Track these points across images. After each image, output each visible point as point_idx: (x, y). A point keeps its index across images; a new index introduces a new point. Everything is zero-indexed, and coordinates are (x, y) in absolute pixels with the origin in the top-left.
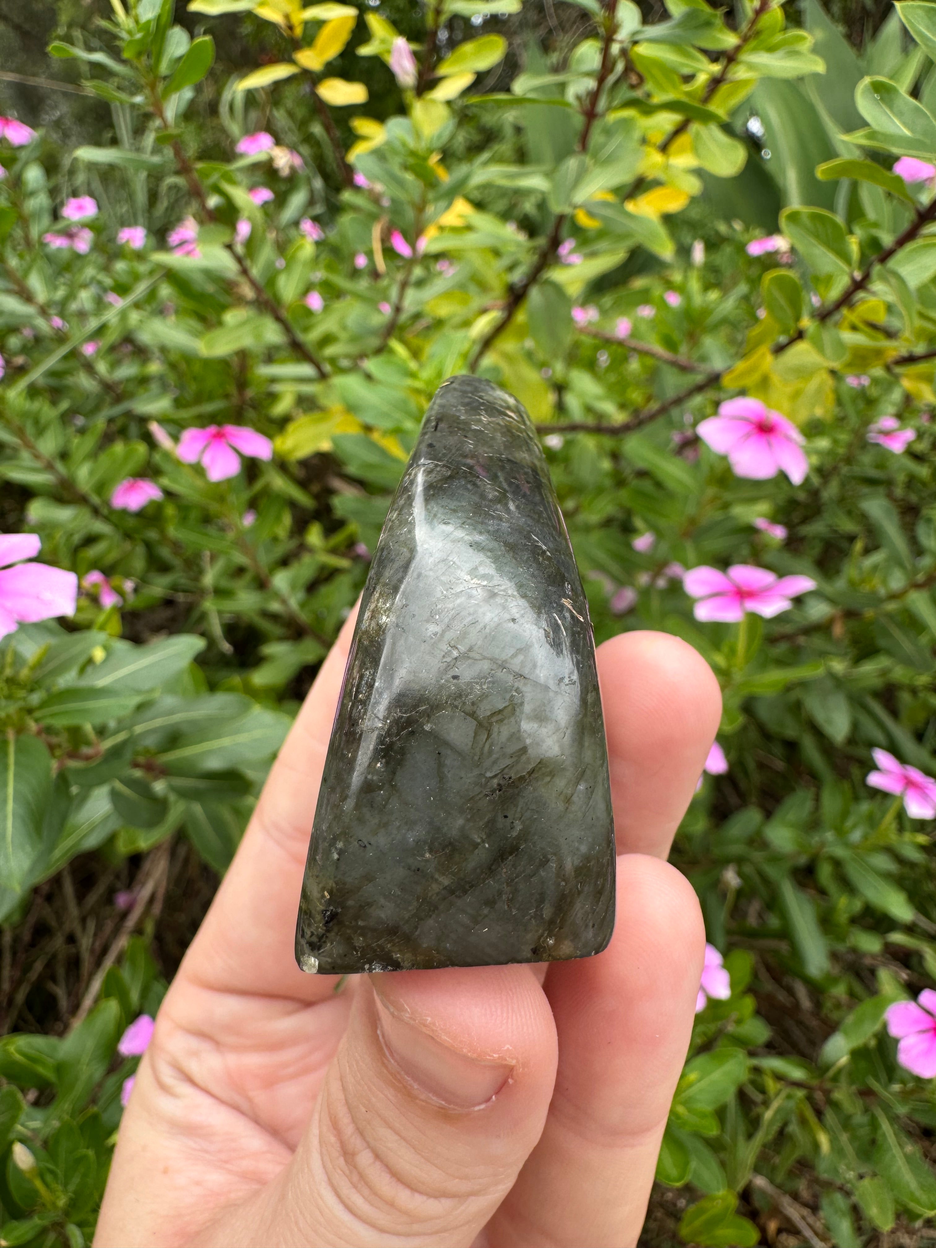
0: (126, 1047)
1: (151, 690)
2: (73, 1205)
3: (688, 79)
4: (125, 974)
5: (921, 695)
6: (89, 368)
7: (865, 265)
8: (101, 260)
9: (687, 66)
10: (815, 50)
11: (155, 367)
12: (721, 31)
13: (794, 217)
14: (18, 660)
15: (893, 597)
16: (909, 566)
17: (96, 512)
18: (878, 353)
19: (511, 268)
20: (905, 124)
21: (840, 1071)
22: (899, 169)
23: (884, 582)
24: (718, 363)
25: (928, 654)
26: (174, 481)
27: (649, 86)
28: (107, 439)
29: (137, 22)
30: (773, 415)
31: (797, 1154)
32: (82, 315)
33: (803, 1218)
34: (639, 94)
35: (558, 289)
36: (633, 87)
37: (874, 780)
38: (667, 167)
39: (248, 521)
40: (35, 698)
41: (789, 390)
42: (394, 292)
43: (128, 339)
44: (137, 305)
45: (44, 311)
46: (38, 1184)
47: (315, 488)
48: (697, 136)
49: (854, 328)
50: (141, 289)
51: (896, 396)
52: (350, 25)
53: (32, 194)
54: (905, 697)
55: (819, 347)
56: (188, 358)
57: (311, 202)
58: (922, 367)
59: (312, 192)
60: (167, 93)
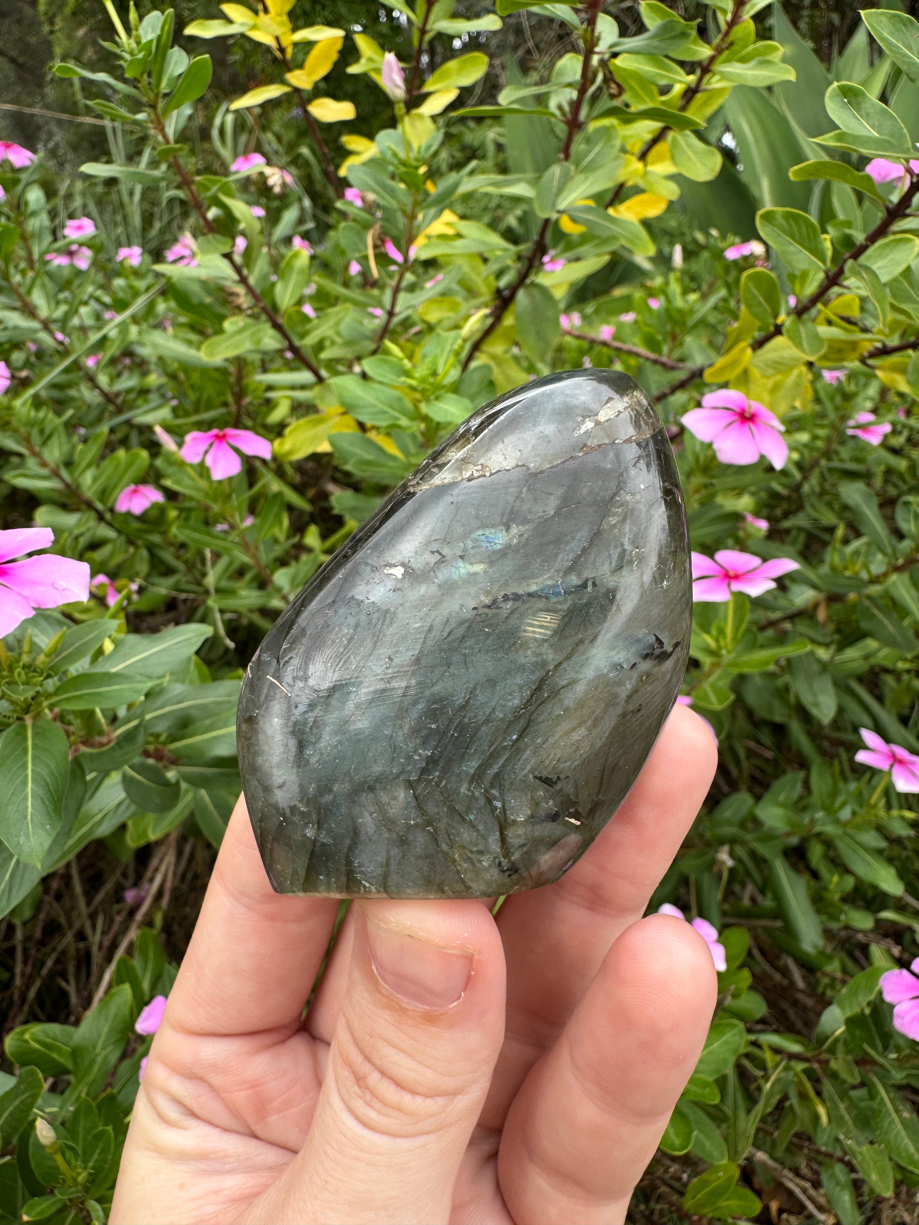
0: (141, 1026)
1: (162, 677)
2: (93, 1179)
3: (665, 90)
4: (136, 963)
5: (905, 677)
6: (91, 379)
7: (839, 261)
8: (100, 278)
9: (663, 76)
10: (784, 60)
11: (154, 379)
12: (695, 43)
13: (768, 217)
14: (34, 648)
15: (874, 580)
16: (889, 550)
17: (101, 517)
18: (854, 345)
19: (499, 274)
20: (873, 127)
21: (837, 1040)
22: (869, 169)
23: (866, 566)
24: (698, 360)
25: (911, 633)
26: (177, 482)
27: (626, 97)
28: (110, 447)
29: (138, 43)
30: (753, 405)
31: (796, 1128)
32: (83, 329)
33: (805, 1191)
34: (616, 103)
35: (544, 291)
36: (612, 96)
37: (861, 757)
38: (646, 175)
39: (249, 521)
40: (51, 684)
41: (770, 383)
42: (387, 298)
43: (128, 353)
44: (135, 319)
45: (46, 325)
46: (59, 1160)
47: (311, 493)
48: (675, 143)
49: (830, 323)
50: (139, 304)
51: (873, 390)
52: (339, 46)
53: (34, 214)
54: (889, 680)
55: (797, 341)
56: (187, 367)
57: (301, 221)
58: (895, 359)
59: (302, 210)
60: (167, 111)
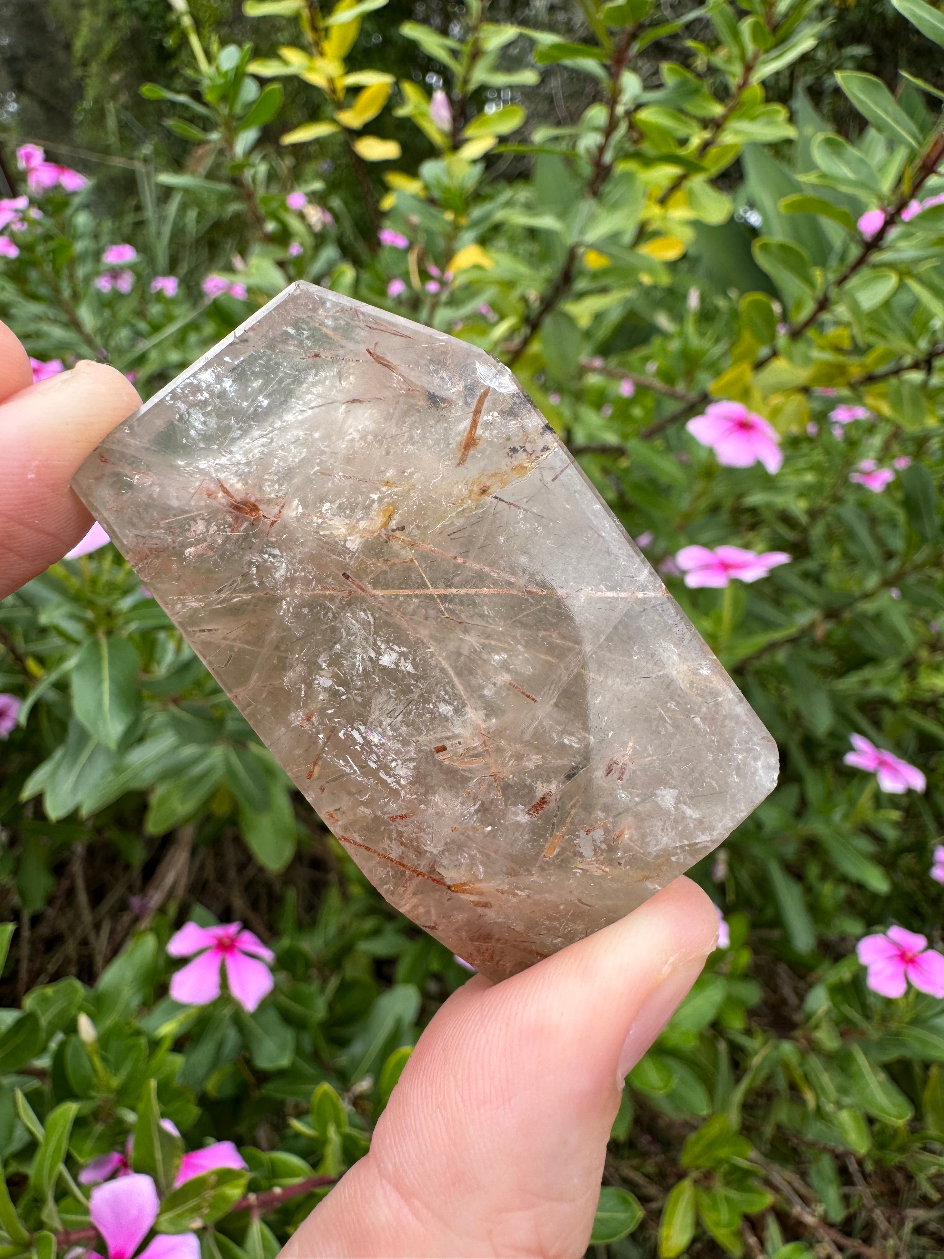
3: (684, 142)
8: (137, 302)
9: (682, 131)
12: (708, 101)
13: (765, 247)
15: (867, 596)
18: (842, 369)
20: (850, 169)
21: (821, 1017)
23: (860, 584)
27: (646, 143)
29: (218, 68)
30: (753, 417)
32: (120, 351)
33: (790, 1183)
34: (640, 148)
35: (571, 320)
37: (851, 759)
38: (664, 218)
45: (90, 341)
46: (96, 1061)
48: (691, 192)
52: (388, 91)
53: (80, 236)
55: (792, 361)
60: (239, 130)
